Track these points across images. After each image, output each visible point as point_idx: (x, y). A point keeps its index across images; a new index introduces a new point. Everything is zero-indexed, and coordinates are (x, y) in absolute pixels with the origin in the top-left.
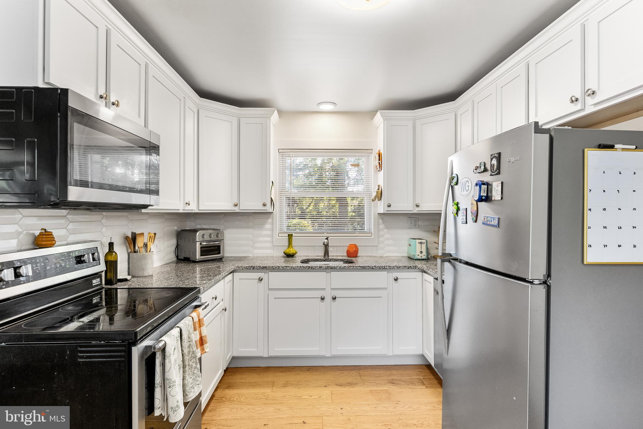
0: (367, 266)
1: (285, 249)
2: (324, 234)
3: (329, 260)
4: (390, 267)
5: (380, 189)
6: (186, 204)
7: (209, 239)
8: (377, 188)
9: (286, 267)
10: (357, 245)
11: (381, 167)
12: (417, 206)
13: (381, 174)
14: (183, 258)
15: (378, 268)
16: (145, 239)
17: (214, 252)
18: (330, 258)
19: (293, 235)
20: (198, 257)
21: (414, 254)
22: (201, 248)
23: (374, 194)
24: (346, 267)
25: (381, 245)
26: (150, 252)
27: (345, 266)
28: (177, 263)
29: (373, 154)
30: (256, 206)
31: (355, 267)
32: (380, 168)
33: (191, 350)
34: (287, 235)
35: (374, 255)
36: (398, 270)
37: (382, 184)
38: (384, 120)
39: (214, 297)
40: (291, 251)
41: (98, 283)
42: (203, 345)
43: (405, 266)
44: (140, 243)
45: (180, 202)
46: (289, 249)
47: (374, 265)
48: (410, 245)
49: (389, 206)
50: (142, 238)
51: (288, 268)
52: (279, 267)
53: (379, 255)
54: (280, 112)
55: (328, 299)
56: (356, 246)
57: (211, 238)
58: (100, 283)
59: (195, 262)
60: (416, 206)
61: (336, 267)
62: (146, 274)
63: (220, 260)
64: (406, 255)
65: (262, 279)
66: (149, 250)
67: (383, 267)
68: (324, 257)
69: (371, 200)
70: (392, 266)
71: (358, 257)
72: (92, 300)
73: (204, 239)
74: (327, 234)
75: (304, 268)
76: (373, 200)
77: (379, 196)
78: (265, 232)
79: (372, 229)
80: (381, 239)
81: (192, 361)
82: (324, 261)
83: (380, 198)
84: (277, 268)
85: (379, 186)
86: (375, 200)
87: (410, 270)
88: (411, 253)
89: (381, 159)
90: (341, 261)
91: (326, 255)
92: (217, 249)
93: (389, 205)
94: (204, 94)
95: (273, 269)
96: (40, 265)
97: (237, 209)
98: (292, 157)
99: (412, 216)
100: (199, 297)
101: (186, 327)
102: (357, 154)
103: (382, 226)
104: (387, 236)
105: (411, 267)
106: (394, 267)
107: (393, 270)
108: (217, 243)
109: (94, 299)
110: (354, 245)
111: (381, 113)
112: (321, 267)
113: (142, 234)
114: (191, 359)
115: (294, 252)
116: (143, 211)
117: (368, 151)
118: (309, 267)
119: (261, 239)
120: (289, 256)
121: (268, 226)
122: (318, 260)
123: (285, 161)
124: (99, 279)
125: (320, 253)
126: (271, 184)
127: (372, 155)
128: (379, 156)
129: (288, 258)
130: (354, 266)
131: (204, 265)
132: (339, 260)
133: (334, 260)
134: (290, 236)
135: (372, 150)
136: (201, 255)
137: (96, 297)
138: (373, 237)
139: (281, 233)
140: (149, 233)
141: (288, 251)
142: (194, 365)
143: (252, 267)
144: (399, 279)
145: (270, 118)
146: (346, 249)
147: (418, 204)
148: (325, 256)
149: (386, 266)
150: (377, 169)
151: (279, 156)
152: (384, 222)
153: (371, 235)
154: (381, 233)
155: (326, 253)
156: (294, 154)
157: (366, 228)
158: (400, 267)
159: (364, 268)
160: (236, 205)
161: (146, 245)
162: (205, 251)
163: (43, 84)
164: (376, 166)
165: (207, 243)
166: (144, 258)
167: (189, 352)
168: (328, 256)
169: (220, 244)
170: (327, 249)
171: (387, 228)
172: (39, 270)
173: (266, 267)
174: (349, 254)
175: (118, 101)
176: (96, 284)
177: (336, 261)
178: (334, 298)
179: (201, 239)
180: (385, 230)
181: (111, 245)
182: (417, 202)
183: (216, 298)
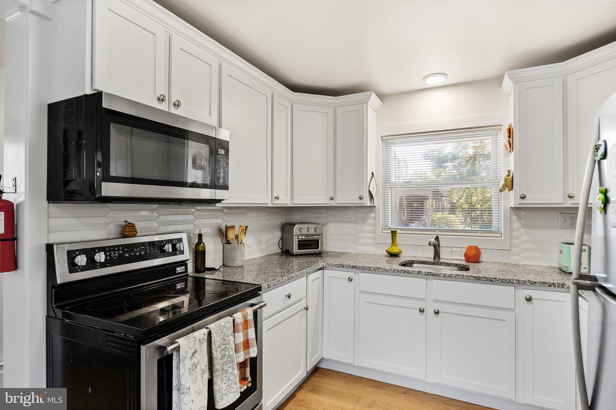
0: (482, 277)
1: (388, 247)
2: (435, 231)
3: (440, 263)
4: (519, 281)
5: (511, 175)
6: (276, 198)
7: (307, 233)
8: (506, 174)
9: (378, 268)
10: (479, 248)
11: (511, 146)
12: (570, 197)
13: (512, 155)
14: (285, 251)
15: (500, 281)
16: (237, 231)
17: (312, 246)
18: (442, 261)
19: (397, 232)
20: (296, 250)
21: (567, 265)
22: (299, 241)
23: (502, 182)
24: (453, 275)
25: (515, 250)
26: (241, 244)
27: (451, 274)
28: (282, 255)
29: (502, 130)
30: (351, 199)
31: (465, 276)
32: (510, 148)
33: (227, 354)
34: (390, 232)
35: (504, 261)
36: (532, 287)
37: (512, 168)
38: (515, 84)
39: (288, 294)
40: (395, 250)
41: (182, 271)
42: (249, 348)
43: (544, 283)
44: (231, 235)
45: (267, 196)
46: (392, 248)
47: (493, 277)
48: (561, 252)
49: (523, 198)
50: (233, 230)
51: (380, 270)
52: (370, 267)
53: (512, 262)
54: (381, 96)
55: (429, 312)
56: (477, 249)
57: (309, 232)
58: (184, 270)
59: (293, 255)
60: (567, 197)
61: (439, 274)
62: (236, 265)
63: (319, 254)
64: (556, 265)
65: (352, 280)
66: (240, 242)
67: (508, 281)
68: (434, 260)
69: (499, 190)
70: (522, 280)
71: (481, 262)
72: (176, 286)
73: (302, 233)
74: (439, 231)
75: (399, 271)
76: (501, 191)
77: (509, 184)
78: (367, 228)
79: (502, 227)
80: (515, 241)
81: (228, 365)
82: (433, 264)
83: (510, 188)
84: (368, 269)
85: (509, 171)
86: (504, 190)
87: (552, 288)
88: (562, 264)
89: (511, 137)
90: (455, 266)
91: (436, 256)
92: (315, 243)
93: (522, 196)
94: (295, 88)
95: (364, 269)
96: (119, 252)
97: (333, 203)
98: (397, 143)
99: (567, 212)
100: (260, 295)
101: (219, 328)
102: (480, 133)
103: (516, 225)
104: (524, 237)
105: (553, 284)
106: (525, 282)
107: (525, 286)
108: (315, 237)
109: (178, 285)
110: (474, 247)
111: (508, 75)
112: (420, 273)
113: (234, 227)
114: (226, 363)
115: (398, 251)
116: (217, 205)
117: (496, 127)
118: (405, 271)
119: (363, 235)
120: (393, 255)
121: (370, 221)
122: (426, 262)
123: (391, 148)
124: (184, 267)
125: (429, 254)
126: (371, 175)
127: (501, 132)
128: (510, 132)
129: (391, 257)
130: (463, 276)
131: (300, 258)
132: (452, 264)
133: (445, 264)
134: (394, 233)
135: (501, 125)
136: (299, 249)
137: (180, 284)
138: (502, 238)
139: (385, 229)
140: (240, 226)
141: (390, 249)
142: (230, 370)
143: (341, 265)
144: (534, 299)
145: (367, 103)
146: (464, 251)
147: (572, 194)
148: (435, 258)
149: (513, 280)
150: (507, 149)
151: (382, 144)
152: (520, 219)
153: (500, 235)
154: (515, 233)
155: (437, 254)
156: (399, 140)
157: (494, 225)
158: (535, 282)
159: (478, 279)
160: (332, 199)
161: (237, 237)
162: (302, 244)
163: (91, 91)
164: (506, 146)
165: (306, 237)
166: (234, 249)
167: (223, 356)
168: (439, 258)
169: (319, 239)
170: (437, 250)
171: (525, 226)
172: (116, 257)
173: (356, 267)
174: (468, 258)
175: (179, 101)
176: (180, 271)
177: (449, 265)
178: (437, 313)
179: (299, 233)
180: (522, 230)
181: (200, 236)
182: (571, 191)
183: (289, 297)
